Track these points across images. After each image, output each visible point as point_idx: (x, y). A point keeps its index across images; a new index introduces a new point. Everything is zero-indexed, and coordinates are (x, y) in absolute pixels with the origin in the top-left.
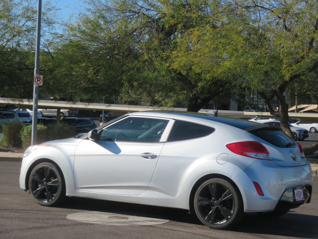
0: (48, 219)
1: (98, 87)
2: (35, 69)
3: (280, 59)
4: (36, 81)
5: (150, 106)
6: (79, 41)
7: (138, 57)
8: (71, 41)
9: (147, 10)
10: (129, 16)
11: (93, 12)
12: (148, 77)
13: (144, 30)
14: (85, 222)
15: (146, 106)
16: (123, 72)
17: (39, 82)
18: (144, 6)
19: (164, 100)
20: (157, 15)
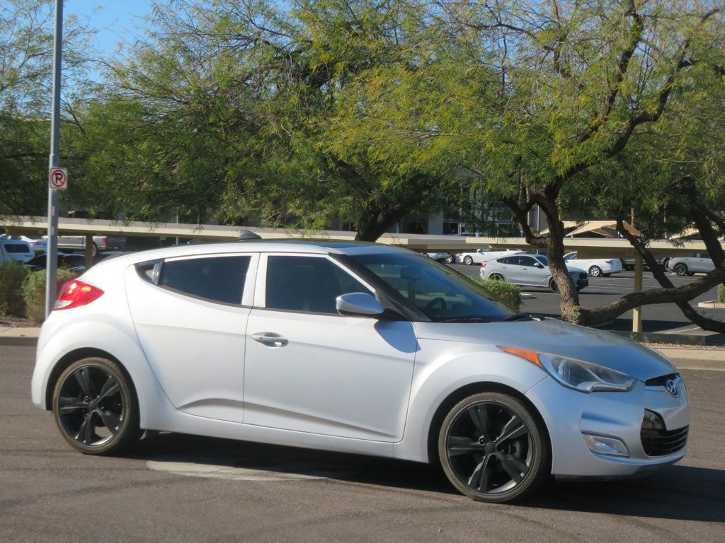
0: (110, 469)
1: (175, 192)
2: (52, 155)
3: (549, 132)
4: (55, 182)
5: (280, 227)
6: (136, 98)
7: (258, 129)
8: (119, 98)
9: (274, 33)
10: (236, 46)
11: (162, 39)
12: (278, 170)
13: (266, 75)
14: (189, 475)
15: (271, 227)
16: (227, 162)
17: (59, 183)
18: (266, 27)
19: (305, 214)
20: (293, 43)
